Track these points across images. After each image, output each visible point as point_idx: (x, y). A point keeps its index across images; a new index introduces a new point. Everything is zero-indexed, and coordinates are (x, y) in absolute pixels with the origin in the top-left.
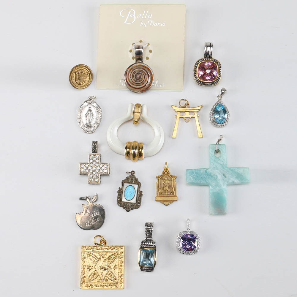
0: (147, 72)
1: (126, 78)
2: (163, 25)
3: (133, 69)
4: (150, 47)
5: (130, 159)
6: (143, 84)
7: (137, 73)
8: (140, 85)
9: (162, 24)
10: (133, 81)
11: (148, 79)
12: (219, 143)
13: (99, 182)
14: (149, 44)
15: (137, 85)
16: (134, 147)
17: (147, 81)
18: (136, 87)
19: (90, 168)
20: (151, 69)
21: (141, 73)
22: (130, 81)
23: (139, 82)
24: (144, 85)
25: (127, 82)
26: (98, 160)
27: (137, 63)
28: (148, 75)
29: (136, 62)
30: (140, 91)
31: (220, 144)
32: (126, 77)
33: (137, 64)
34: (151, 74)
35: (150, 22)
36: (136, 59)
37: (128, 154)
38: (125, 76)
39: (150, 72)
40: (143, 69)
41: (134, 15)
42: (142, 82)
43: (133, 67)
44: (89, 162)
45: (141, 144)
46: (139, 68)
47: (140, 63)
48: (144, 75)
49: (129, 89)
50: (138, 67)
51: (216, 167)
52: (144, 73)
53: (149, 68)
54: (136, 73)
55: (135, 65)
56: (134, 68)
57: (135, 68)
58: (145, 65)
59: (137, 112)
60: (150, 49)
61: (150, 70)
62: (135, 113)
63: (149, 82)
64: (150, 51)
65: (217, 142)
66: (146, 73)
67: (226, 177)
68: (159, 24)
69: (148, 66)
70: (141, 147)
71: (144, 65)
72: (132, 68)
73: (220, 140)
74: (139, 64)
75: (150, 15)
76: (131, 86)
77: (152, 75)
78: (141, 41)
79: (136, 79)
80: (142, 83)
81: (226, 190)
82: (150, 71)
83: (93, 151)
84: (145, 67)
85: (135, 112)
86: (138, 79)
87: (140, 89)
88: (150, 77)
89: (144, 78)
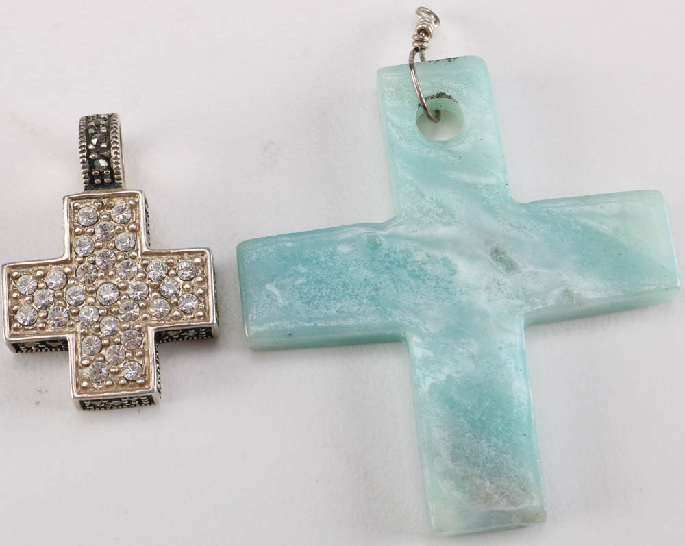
12: (423, 58)
13: (153, 385)
19: (77, 290)
26: (133, 231)
31: (428, 59)
44: (67, 256)
51: (441, 206)
65: (412, 56)
67: (510, 267)
73: (424, 32)
81: (522, 353)
83: (92, 182)
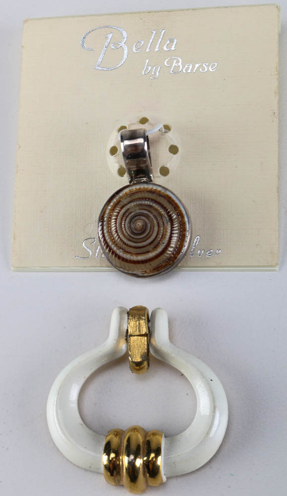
0: (165, 209)
1: (103, 233)
2: (210, 69)
3: (121, 204)
4: (172, 138)
5: (122, 486)
6: (156, 247)
7: (135, 216)
8: (148, 252)
9: (208, 66)
10: (125, 240)
11: (169, 231)
14: (167, 128)
15: (139, 251)
16: (133, 446)
17: (168, 237)
18: (134, 258)
20: (179, 200)
21: (146, 212)
22: (114, 242)
23: (144, 244)
24: (160, 250)
25: (108, 246)
27: (134, 184)
28: (170, 217)
29: (130, 182)
30: (148, 271)
32: (102, 229)
33: (134, 188)
34: (180, 215)
35: (170, 62)
36: (130, 174)
37: (113, 469)
38: (100, 228)
39: (176, 207)
40: (152, 200)
41: (122, 44)
42: (154, 241)
43: (121, 198)
45: (154, 434)
46: (140, 199)
47: (144, 182)
48: (155, 217)
49: (116, 267)
50: (136, 196)
52: (155, 213)
53: (170, 198)
54: (132, 214)
55: (127, 190)
56: (125, 201)
57: (129, 199)
58: (159, 189)
59: (137, 333)
60: (172, 144)
61: (177, 201)
62: (132, 338)
63: (175, 239)
64: (174, 150)
66: (163, 213)
68: (197, 66)
69: (166, 189)
70: (153, 446)
71: (155, 188)
72: (118, 202)
74: (138, 187)
75: (172, 41)
76: (119, 257)
77: (182, 217)
78: (144, 121)
79: (133, 233)
80: (152, 246)
82: (176, 204)
84: (159, 194)
85: (131, 335)
86: (138, 234)
87: (147, 265)
88: (176, 225)
89: (156, 229)
